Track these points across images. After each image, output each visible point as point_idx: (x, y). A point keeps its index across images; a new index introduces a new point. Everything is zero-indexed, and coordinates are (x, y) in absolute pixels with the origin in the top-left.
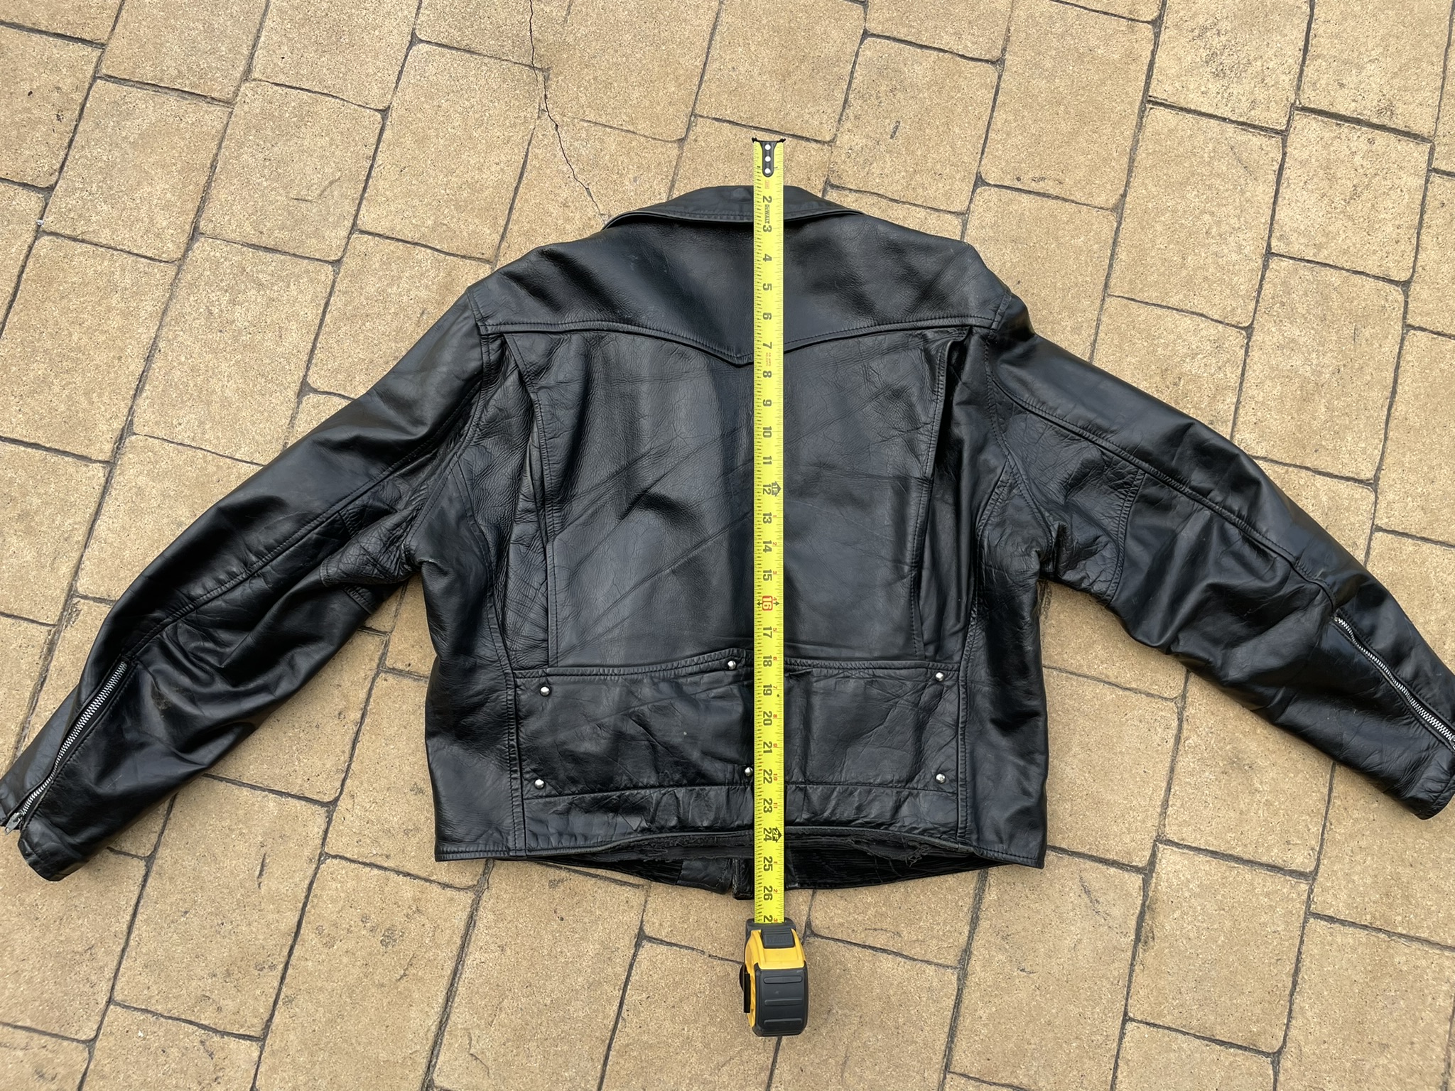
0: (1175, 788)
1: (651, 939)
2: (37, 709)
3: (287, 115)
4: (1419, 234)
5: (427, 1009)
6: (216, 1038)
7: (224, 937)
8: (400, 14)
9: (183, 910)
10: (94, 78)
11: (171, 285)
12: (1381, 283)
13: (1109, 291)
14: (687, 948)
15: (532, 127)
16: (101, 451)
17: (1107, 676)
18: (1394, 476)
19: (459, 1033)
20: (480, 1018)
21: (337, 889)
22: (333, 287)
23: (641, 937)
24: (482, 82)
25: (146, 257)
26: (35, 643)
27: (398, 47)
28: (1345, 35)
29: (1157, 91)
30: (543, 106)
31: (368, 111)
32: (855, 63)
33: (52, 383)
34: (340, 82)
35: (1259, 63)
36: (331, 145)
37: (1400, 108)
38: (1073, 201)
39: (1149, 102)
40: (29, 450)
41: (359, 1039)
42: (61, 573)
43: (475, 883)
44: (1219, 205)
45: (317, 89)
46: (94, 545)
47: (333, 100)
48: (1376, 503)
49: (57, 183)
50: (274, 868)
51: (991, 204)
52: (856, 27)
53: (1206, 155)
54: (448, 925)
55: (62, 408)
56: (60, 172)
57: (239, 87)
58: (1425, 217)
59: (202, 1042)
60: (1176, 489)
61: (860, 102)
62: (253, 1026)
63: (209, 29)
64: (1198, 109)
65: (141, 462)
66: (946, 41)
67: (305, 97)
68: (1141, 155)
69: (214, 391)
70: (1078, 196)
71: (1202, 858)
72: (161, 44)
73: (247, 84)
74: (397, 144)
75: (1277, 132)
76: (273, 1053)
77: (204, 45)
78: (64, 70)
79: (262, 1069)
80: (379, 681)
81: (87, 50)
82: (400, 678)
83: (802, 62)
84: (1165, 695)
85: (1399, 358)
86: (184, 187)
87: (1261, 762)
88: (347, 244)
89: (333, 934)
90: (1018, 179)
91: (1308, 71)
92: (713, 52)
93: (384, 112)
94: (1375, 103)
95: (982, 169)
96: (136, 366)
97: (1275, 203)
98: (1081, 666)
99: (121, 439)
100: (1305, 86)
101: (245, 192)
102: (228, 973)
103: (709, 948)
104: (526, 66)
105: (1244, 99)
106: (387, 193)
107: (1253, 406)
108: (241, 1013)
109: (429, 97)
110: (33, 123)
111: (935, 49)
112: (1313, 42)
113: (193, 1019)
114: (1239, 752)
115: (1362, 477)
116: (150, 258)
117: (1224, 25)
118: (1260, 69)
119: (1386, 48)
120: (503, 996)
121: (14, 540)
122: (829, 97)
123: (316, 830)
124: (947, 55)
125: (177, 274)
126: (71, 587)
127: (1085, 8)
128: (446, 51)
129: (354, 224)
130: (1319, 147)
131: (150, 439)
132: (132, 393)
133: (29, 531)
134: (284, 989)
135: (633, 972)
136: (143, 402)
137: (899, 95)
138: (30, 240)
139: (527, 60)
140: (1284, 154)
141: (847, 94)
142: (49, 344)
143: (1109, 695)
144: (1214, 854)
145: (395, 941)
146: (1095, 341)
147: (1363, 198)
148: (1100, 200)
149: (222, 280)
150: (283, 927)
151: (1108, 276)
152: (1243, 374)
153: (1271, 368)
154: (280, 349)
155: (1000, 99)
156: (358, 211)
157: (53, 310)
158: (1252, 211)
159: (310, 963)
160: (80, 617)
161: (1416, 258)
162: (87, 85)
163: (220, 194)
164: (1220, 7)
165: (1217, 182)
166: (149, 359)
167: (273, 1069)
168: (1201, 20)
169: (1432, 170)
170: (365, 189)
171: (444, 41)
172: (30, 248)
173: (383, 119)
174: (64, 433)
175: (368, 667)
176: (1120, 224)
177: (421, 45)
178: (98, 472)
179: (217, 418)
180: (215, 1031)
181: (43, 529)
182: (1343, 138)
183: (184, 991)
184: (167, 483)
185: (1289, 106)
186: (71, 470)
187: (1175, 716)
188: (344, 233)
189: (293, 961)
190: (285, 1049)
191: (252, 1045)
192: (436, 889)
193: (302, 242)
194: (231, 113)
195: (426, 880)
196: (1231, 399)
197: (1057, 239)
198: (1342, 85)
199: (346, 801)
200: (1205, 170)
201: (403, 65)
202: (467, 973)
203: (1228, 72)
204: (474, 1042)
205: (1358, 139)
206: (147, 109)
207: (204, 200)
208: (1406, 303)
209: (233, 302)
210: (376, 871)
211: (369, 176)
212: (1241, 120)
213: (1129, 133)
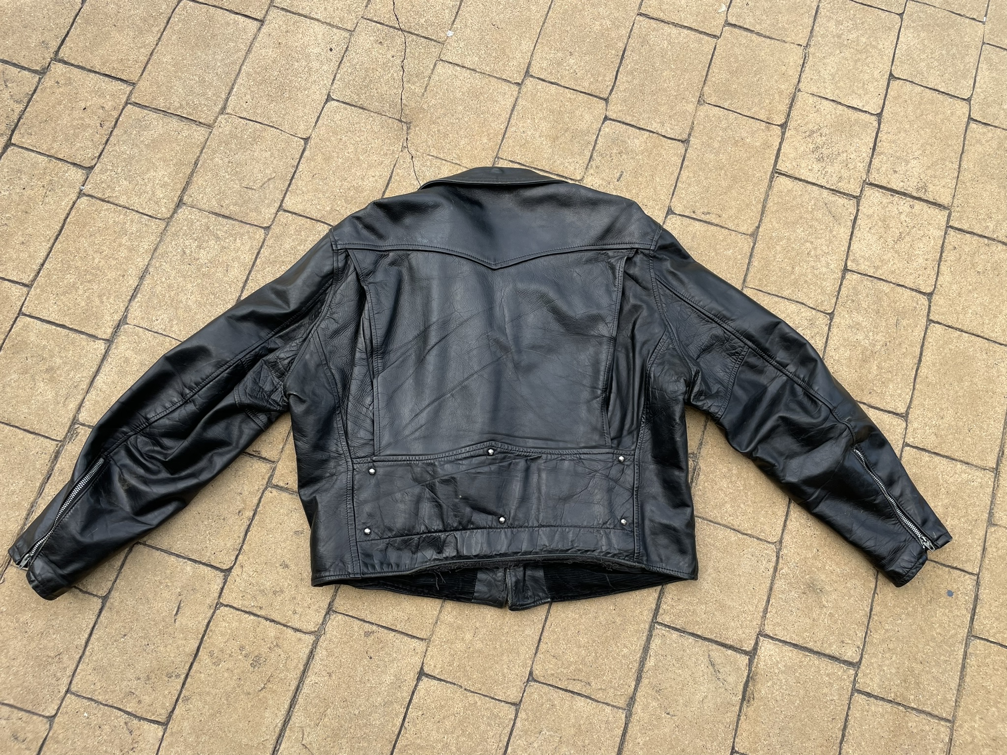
0: (772, 601)
1: (428, 676)
2: (43, 494)
3: (246, 136)
4: (939, 265)
5: (277, 712)
6: (136, 721)
7: (148, 654)
8: (321, 82)
9: (123, 634)
10: (126, 103)
11: (162, 233)
12: (914, 293)
13: (746, 284)
14: (451, 683)
15: (397, 156)
16: (105, 333)
17: (732, 525)
18: (918, 412)
19: (296, 729)
20: (311, 721)
21: (225, 627)
22: (263, 243)
23: (422, 674)
24: (369, 127)
25: (147, 215)
26: (47, 452)
27: (318, 102)
28: (899, 142)
29: (781, 167)
30: (405, 145)
31: (296, 138)
32: (598, 134)
33: (78, 288)
34: (281, 120)
35: (845, 155)
36: (271, 157)
37: (931, 188)
38: (726, 228)
39: (777, 172)
40: (58, 328)
41: (230, 729)
42: (69, 408)
43: (316, 629)
44: (816, 238)
45: (265, 123)
46: (93, 392)
47: (275, 130)
48: (906, 429)
49: (95, 165)
50: (186, 611)
51: (676, 226)
52: (601, 114)
53: (810, 207)
54: (296, 656)
55: (83, 304)
56: (98, 159)
57: (217, 118)
58: (943, 255)
59: (126, 723)
61: (600, 158)
62: (161, 715)
63: (202, 81)
64: (806, 179)
65: (129, 342)
66: (655, 126)
67: (258, 127)
68: (770, 204)
69: (181, 302)
70: (731, 225)
71: (787, 648)
72: (171, 87)
73: (223, 116)
74: (313, 159)
75: (854, 197)
76: (172, 734)
77: (197, 90)
78: (108, 97)
79: (163, 744)
80: (267, 493)
81: (124, 86)
82: (281, 492)
83: (566, 131)
84: (769, 541)
85: (924, 340)
86: (177, 174)
87: (828, 588)
88: (275, 217)
89: (220, 657)
90: (694, 212)
91: (875, 161)
92: (513, 122)
93: (306, 140)
94: (915, 184)
95: (672, 204)
96: (133, 282)
97: (851, 239)
98: (717, 517)
99: (118, 326)
100: (873, 171)
101: (214, 181)
102: (148, 678)
103: (465, 684)
104: (396, 119)
105: (834, 175)
106: (303, 188)
107: (832, 362)
108: (154, 705)
109: (335, 133)
110: (84, 127)
111: (648, 130)
112: (879, 144)
113: (121, 707)
114: (814, 580)
115: (898, 411)
116: (150, 216)
118: (845, 158)
119: (924, 152)
120: (327, 707)
121: (42, 384)
122: (581, 154)
123: (216, 587)
124: (655, 135)
125: (166, 227)
126: (75, 417)
128: (348, 107)
129: (281, 206)
130: (879, 208)
131: (137, 328)
132: (129, 298)
133: (52, 380)
134: (184, 692)
135: (414, 697)
136: (135, 304)
137: (624, 156)
138: (74, 199)
139: (397, 116)
140: (858, 210)
141: (592, 153)
142: (79, 264)
143: (733, 537)
144: (795, 646)
145: (260, 664)
147: (905, 240)
148: (743, 229)
150: (187, 650)
151: (746, 275)
152: (826, 342)
153: (844, 339)
154: (226, 278)
155: (686, 163)
156: (284, 197)
157: (84, 242)
158: (836, 243)
159: (203, 675)
160: (79, 437)
161: (937, 279)
162: (121, 107)
163: (199, 180)
164: (823, 120)
165: (816, 224)
166: (142, 278)
167: (171, 745)
168: (810, 126)
169: (949, 227)
170: (289, 185)
171: (347, 101)
172: (74, 203)
173: (305, 144)
174: (82, 319)
175: (261, 483)
176: (755, 244)
177: (333, 102)
178: (101, 346)
179: (181, 318)
180: (135, 716)
181: (61, 379)
182: (895, 203)
183: (118, 688)
184: (144, 356)
185: (862, 182)
186: (84, 343)
187: (775, 554)
188: (274, 211)
189: (192, 673)
190: (180, 732)
191: (159, 728)
192: (290, 631)
193: (247, 214)
194: (211, 132)
195: (285, 625)
197: (715, 250)
198: (895, 172)
199: (238, 569)
200: (809, 216)
201: (321, 113)
202: (306, 690)
203: (826, 159)
204: (305, 736)
205: (904, 204)
206: (158, 125)
207: (188, 183)
208: (930, 306)
209: (199, 247)
210: (252, 617)
211: (293, 177)
212: (832, 188)
213: (763, 190)
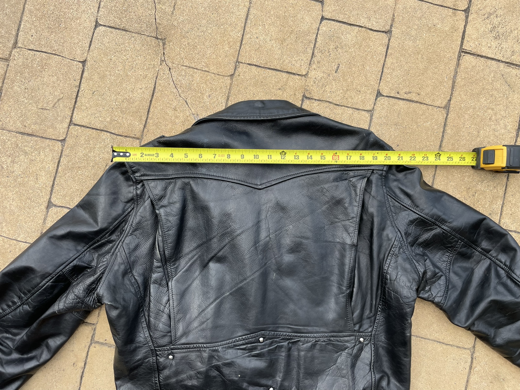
3: (35, 65)
8: (89, 11)
13: (442, 149)
15: (157, 69)
17: (439, 339)
22: (62, 153)
24: (132, 46)
27: (89, 28)
29: (466, 47)
30: (163, 59)
31: (75, 62)
32: (317, 33)
34: (61, 47)
35: (516, 32)
36: (57, 80)
38: (425, 104)
39: (463, 52)
44: (496, 105)
45: (49, 52)
47: (58, 57)
51: (385, 106)
52: (318, 15)
53: (490, 79)
57: (11, 52)
60: (474, 249)
61: (320, 54)
64: (487, 55)
66: (363, 21)
67: (44, 56)
68: (458, 79)
69: (6, 207)
70: (428, 101)
73: (15, 50)
74: (91, 79)
80: (92, 347)
82: (102, 346)
83: (291, 33)
84: (466, 347)
87: (508, 377)
88: (68, 131)
90: (398, 93)
92: (247, 29)
95: (380, 88)
98: (426, 334)
101: (16, 106)
104: (154, 37)
105: (508, 50)
106: (87, 105)
107: (510, 205)
109: (106, 54)
111: (357, 26)
114: (498, 373)
117: (500, 12)
118: (516, 35)
122: (305, 52)
124: (363, 29)
127: (432, 3)
128: (113, 30)
129: (71, 121)
137: (340, 50)
139: (153, 35)
141: (314, 50)
143: (440, 348)
146: (435, 174)
148: (438, 103)
149: (7, 151)
151: (442, 141)
152: (506, 190)
154: (37, 185)
155: (389, 51)
156: (73, 114)
158: (511, 107)
164: (498, 3)
165: (495, 93)
168: (488, 9)
170: (76, 102)
171: (112, 25)
173: (83, 66)
175: (87, 341)
176: (447, 115)
177: (101, 27)
179: (8, 220)
187: (470, 357)
188: (66, 125)
193: (46, 131)
194: (8, 65)
196: (500, 202)
197: (417, 123)
200: (489, 87)
201: (92, 38)
203: (501, 36)
209: (13, 162)
211: (77, 96)
212: (507, 61)
213: (452, 68)
